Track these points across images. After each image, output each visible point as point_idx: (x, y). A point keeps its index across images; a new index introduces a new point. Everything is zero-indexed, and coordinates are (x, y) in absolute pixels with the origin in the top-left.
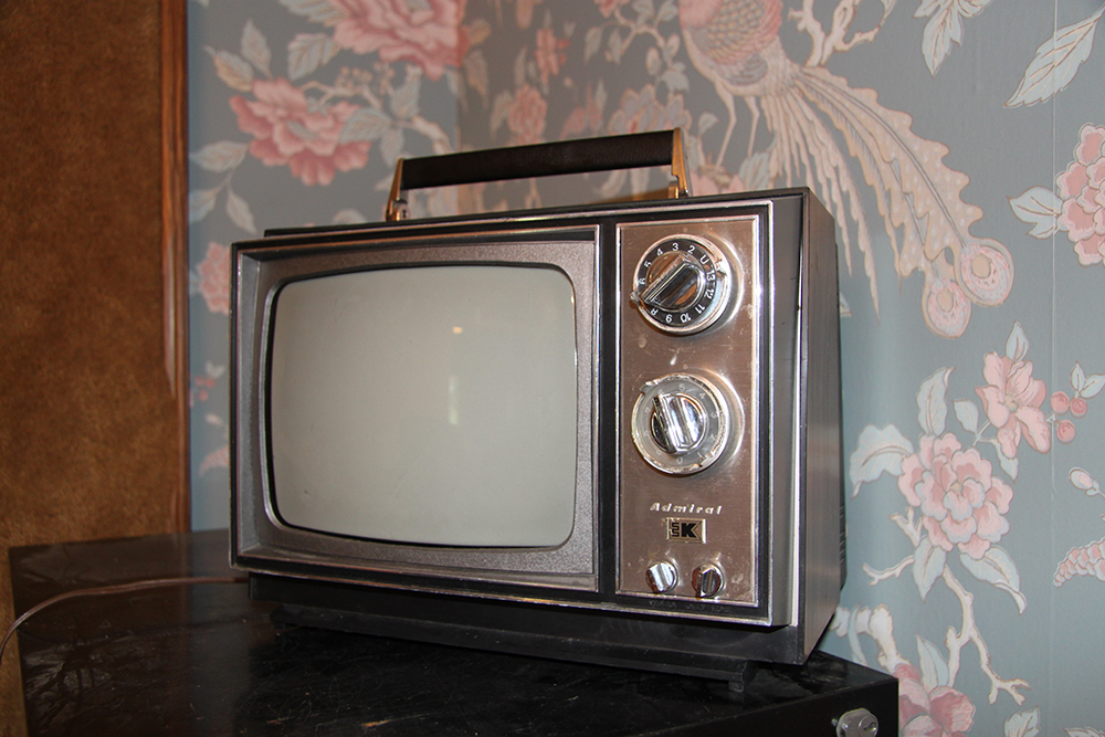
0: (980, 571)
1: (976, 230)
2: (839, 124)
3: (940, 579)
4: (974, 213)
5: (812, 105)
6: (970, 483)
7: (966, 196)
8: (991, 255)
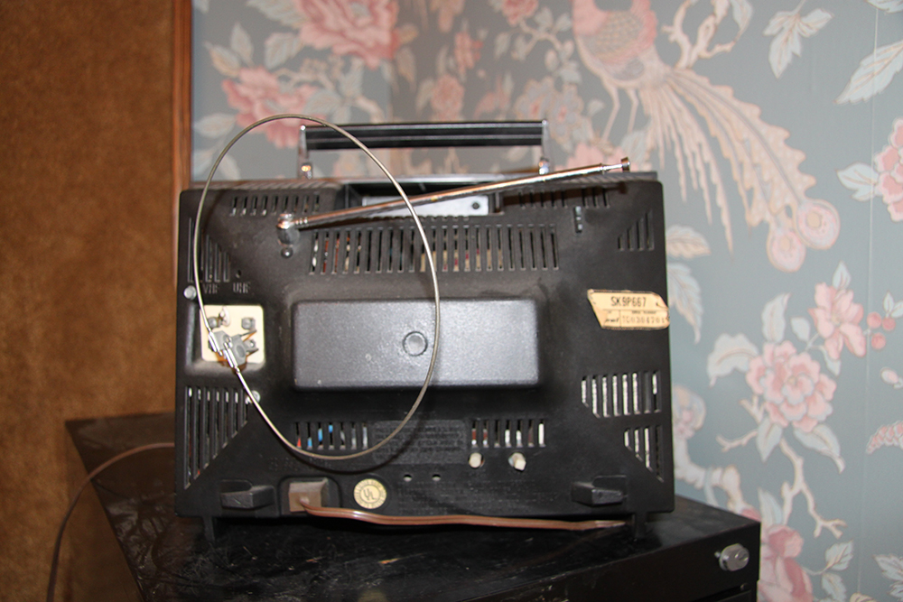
0: (809, 442)
1: (810, 193)
2: (702, 112)
3: (777, 448)
4: (809, 181)
5: (682, 98)
6: (803, 378)
7: (803, 168)
8: (822, 212)
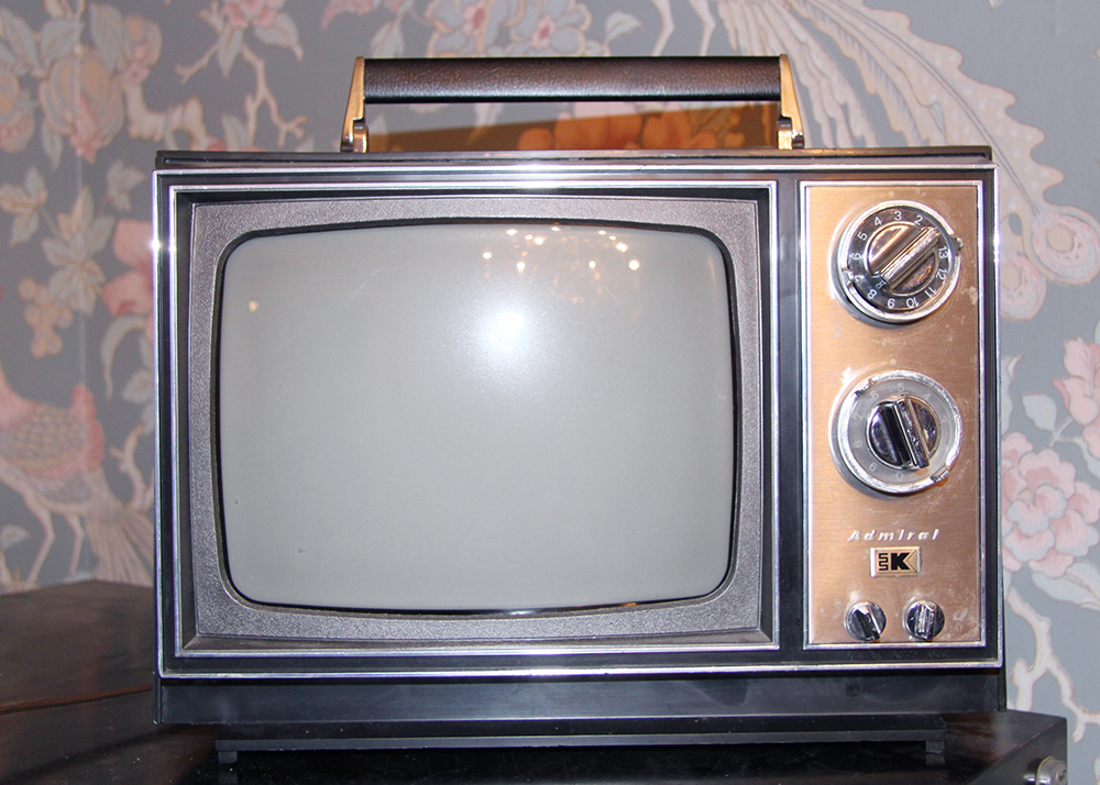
1: (1053, 195)
2: (849, 51)
4: (1051, 176)
6: (1045, 491)
7: (1038, 155)
8: (1075, 225)
